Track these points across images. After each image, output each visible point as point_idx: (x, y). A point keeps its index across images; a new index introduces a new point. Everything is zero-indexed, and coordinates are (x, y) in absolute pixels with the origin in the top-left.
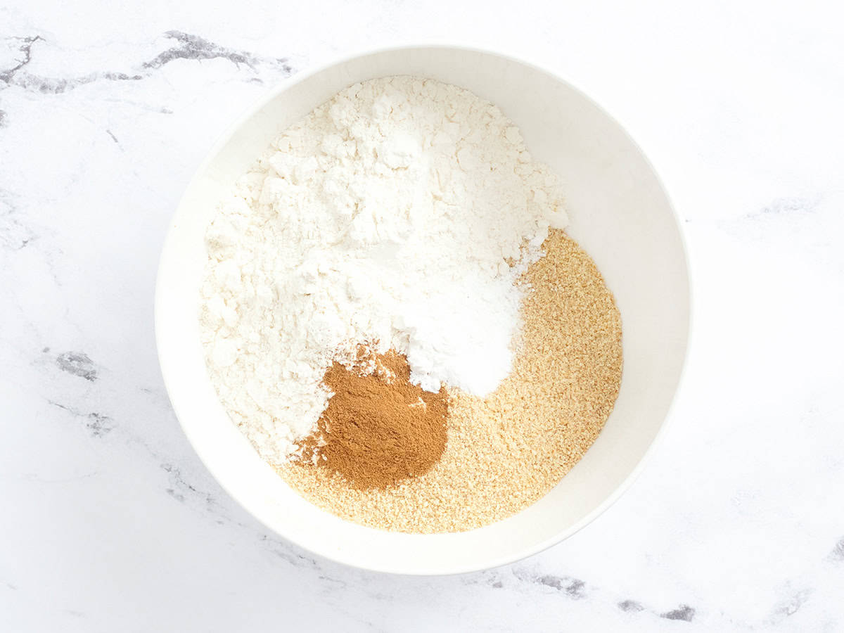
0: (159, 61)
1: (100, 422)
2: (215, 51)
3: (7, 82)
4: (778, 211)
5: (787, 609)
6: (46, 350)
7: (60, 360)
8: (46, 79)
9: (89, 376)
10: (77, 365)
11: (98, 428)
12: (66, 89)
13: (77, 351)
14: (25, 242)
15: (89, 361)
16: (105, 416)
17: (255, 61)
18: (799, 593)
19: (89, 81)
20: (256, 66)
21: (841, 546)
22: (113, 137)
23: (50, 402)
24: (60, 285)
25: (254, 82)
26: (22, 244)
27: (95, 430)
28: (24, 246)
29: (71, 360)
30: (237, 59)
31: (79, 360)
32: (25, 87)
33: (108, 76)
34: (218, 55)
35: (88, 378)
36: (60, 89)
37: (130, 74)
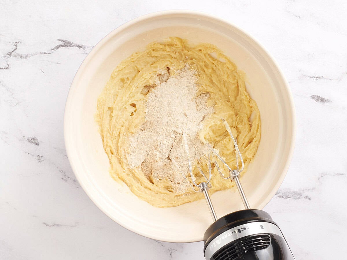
0: (56, 48)
1: (41, 158)
2: (73, 45)
3: (10, 55)
6: (24, 137)
7: (28, 139)
8: (22, 54)
9: (37, 144)
10: (33, 141)
11: (40, 160)
12: (28, 57)
13: (33, 137)
14: (17, 104)
15: (37, 140)
16: (42, 156)
17: (85, 47)
19: (35, 55)
20: (86, 49)
22: (43, 72)
23: (25, 152)
24: (27, 117)
25: (85, 54)
26: (15, 104)
27: (39, 161)
29: (31, 139)
30: (80, 47)
31: (34, 139)
32: (16, 57)
33: (41, 53)
34: (74, 46)
35: (37, 145)
36: (26, 57)
37: (47, 52)
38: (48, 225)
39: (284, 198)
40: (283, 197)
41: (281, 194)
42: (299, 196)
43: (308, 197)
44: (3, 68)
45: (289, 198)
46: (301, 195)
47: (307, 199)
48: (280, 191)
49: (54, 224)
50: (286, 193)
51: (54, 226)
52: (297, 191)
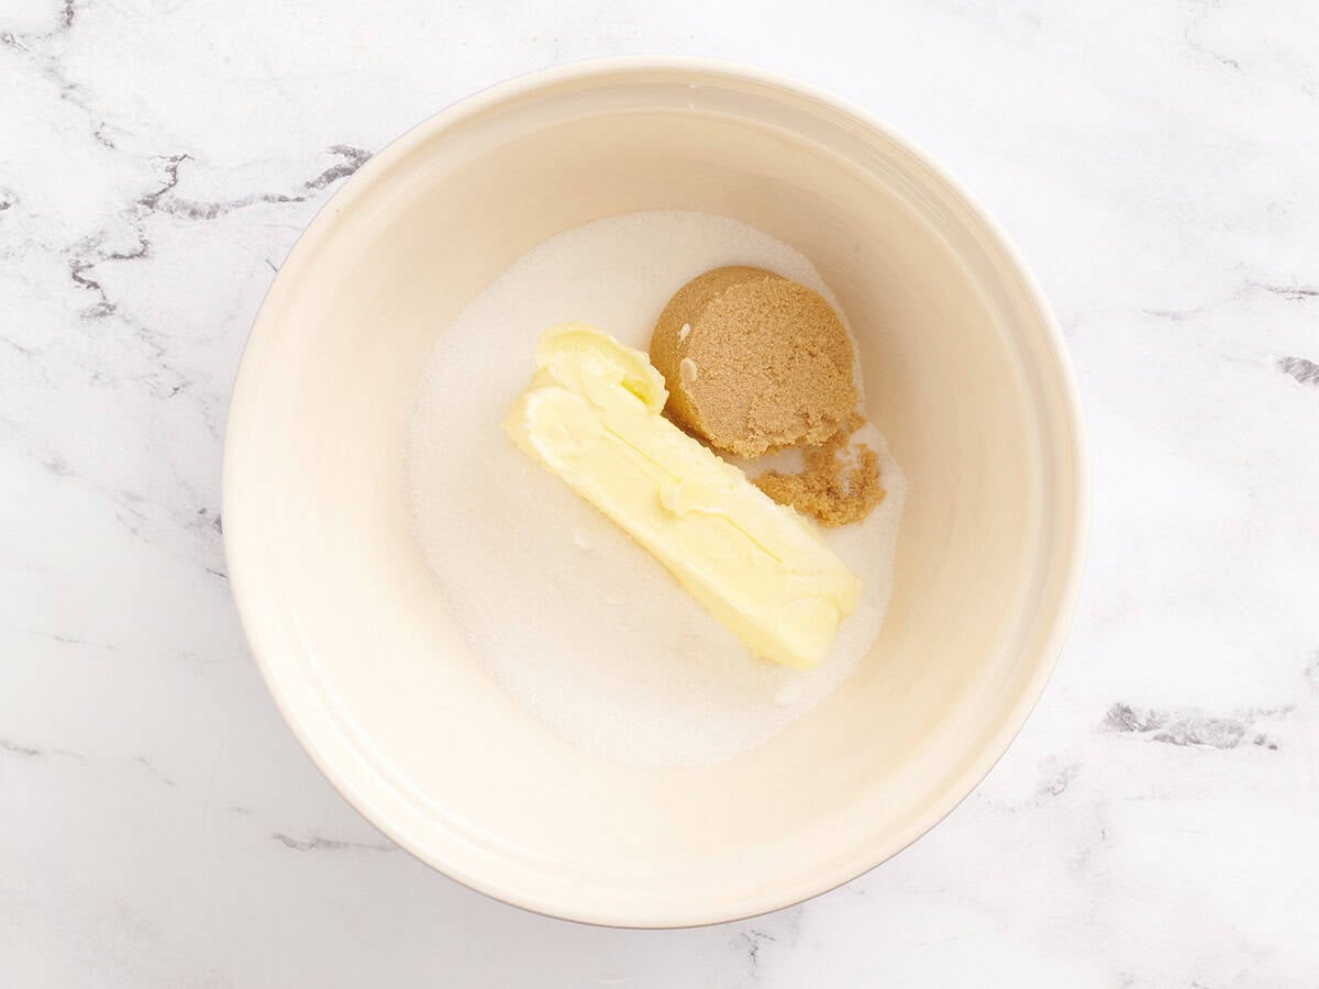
0: (324, 179)
3: (151, 207)
5: (1053, 788)
6: (203, 511)
7: (218, 522)
8: (196, 203)
12: (218, 215)
14: (176, 389)
18: (1066, 769)
19: (244, 204)
21: (1113, 716)
23: (208, 570)
24: (217, 437)
26: (172, 391)
28: (175, 393)
32: (172, 213)
33: (266, 198)
36: (212, 214)
37: (292, 196)
38: (291, 844)
39: (1178, 744)
40: (1173, 740)
41: (1164, 730)
42: (1233, 737)
43: (1268, 742)
44: (127, 255)
45: (1198, 742)
46: (1242, 734)
47: (1264, 749)
48: (1165, 719)
49: (314, 841)
50: (1184, 725)
51: (314, 849)
52: (1227, 717)
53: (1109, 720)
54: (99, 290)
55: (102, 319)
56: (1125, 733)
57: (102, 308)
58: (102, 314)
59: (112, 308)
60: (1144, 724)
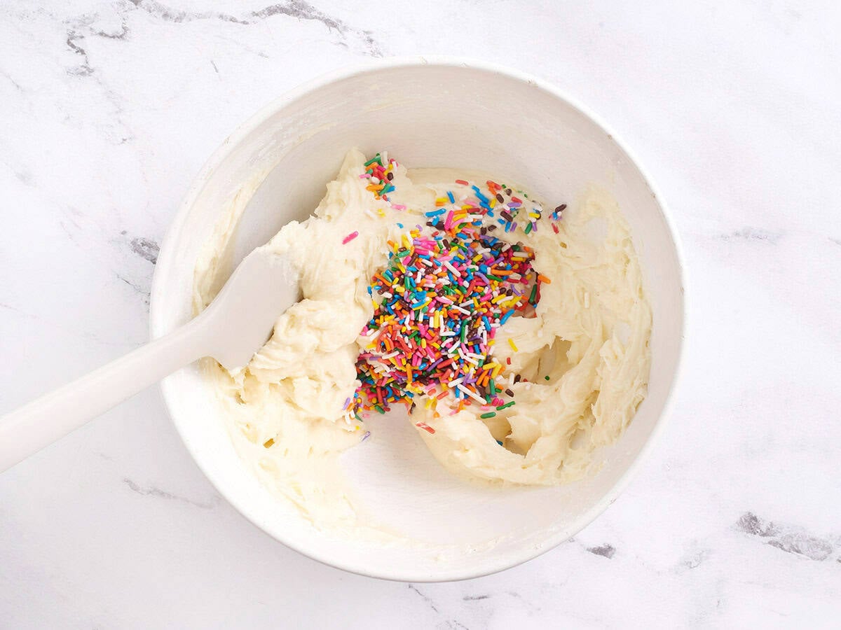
0: (266, 12)
2: (314, 14)
3: (136, 4)
4: (747, 238)
5: (691, 563)
6: (124, 233)
7: (134, 243)
8: (169, 9)
10: (147, 250)
12: (184, 20)
13: (149, 239)
14: (124, 140)
15: (157, 249)
17: (345, 28)
18: (703, 552)
19: (204, 17)
20: (345, 33)
21: (744, 521)
22: (215, 68)
23: (118, 277)
24: (146, 181)
25: (340, 45)
26: (122, 141)
28: (123, 143)
29: (143, 245)
30: (330, 23)
31: (150, 246)
32: (150, 12)
33: (221, 17)
34: (316, 17)
36: (179, 19)
37: (239, 19)
38: (134, 488)
39: (785, 550)
40: (781, 546)
41: (777, 538)
42: (823, 553)
44: (110, 34)
45: (798, 552)
46: (830, 552)
48: (779, 530)
49: (152, 490)
50: (792, 538)
51: (151, 495)
52: (823, 538)
53: (741, 523)
54: (84, 56)
55: (82, 78)
56: (749, 535)
57: (84, 70)
58: (83, 74)
59: (91, 71)
60: (765, 532)
